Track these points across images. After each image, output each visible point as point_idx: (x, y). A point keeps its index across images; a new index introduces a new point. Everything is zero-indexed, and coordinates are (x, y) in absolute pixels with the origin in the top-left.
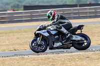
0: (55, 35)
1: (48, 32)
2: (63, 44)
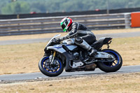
0: (73, 51)
1: (64, 47)
2: (85, 64)
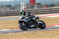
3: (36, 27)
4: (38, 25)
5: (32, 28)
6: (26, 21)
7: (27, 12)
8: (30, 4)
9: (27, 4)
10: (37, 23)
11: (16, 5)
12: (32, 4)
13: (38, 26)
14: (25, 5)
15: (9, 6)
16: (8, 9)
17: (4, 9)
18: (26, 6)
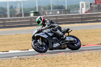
2: (61, 45)
3: (63, 47)
4: (66, 44)
5: (56, 48)
6: (45, 36)
7: (48, 21)
8: (96, 4)
9: (91, 4)
10: (64, 39)
11: (71, 6)
12: (98, 4)
13: (66, 46)
14: (87, 6)
15: (60, 8)
16: (58, 12)
17: (51, 13)
18: (89, 8)
